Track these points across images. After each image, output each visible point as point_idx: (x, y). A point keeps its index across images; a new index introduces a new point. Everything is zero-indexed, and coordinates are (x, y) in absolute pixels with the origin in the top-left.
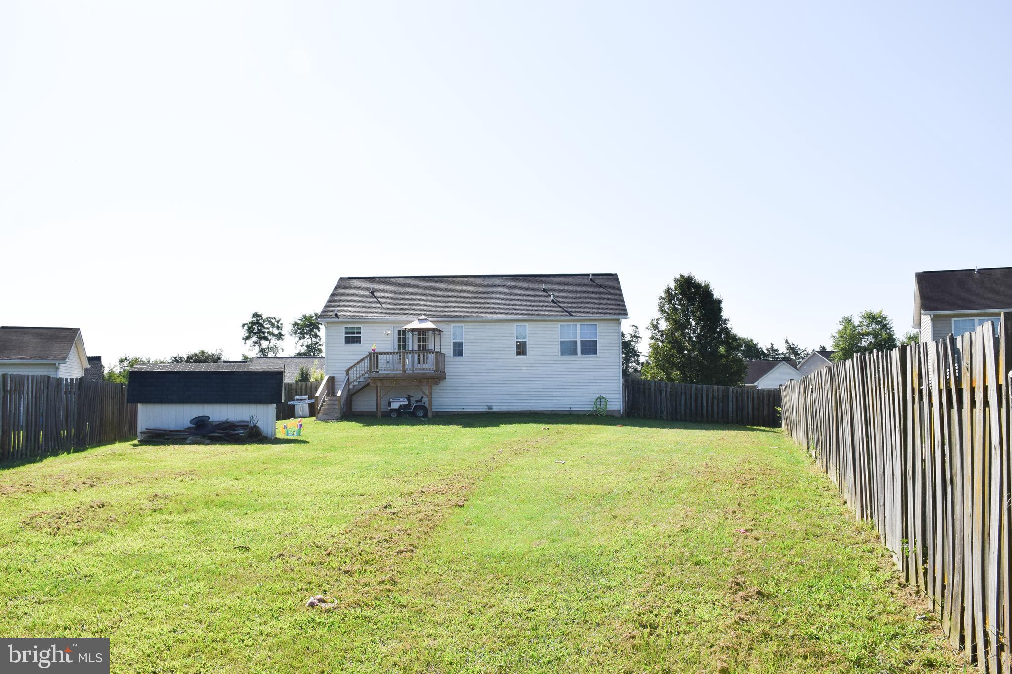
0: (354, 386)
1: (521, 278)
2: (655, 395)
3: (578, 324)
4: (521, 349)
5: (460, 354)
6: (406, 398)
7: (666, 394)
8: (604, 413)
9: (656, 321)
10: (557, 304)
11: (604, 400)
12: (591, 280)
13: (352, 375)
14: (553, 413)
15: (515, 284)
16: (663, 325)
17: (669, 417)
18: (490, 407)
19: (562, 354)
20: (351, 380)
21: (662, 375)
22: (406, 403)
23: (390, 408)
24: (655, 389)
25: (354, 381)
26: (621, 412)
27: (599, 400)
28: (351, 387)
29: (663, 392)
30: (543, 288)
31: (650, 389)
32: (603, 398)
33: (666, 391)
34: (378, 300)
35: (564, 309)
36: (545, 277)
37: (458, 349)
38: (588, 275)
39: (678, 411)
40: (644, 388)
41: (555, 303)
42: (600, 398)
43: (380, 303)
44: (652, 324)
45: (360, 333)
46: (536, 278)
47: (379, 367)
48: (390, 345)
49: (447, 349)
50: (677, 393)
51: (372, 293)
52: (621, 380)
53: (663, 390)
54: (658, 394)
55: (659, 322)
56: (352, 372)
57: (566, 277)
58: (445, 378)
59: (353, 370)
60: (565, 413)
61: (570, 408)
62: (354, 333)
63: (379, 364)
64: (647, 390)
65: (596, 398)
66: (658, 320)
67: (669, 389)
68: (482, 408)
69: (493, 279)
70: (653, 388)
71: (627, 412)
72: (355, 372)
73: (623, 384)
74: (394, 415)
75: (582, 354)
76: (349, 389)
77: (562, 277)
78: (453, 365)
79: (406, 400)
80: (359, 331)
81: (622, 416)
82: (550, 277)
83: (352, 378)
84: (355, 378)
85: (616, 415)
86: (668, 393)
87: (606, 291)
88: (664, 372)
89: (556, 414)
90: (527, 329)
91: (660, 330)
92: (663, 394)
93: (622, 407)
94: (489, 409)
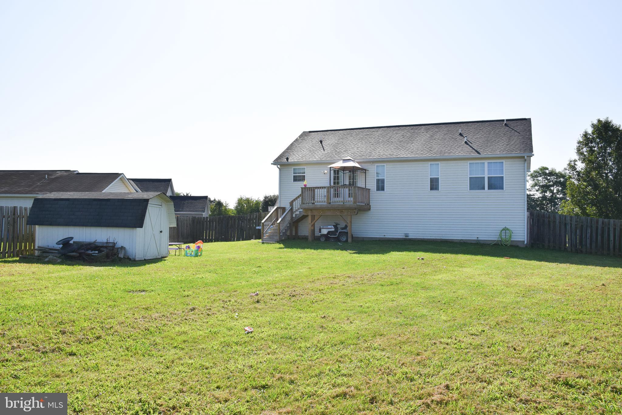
0: (296, 215)
1: (444, 126)
2: (560, 227)
3: (486, 162)
4: (434, 184)
5: (383, 189)
6: (334, 226)
7: (571, 227)
8: (509, 243)
9: (573, 162)
10: (469, 145)
11: (507, 232)
12: (506, 124)
13: (295, 206)
14: (462, 241)
15: (436, 130)
16: (580, 166)
17: (573, 249)
18: (407, 235)
19: (471, 188)
20: (294, 210)
21: (577, 210)
22: (333, 230)
23: (320, 234)
24: (560, 222)
25: (296, 211)
26: (526, 242)
27: (504, 232)
28: (294, 216)
29: (568, 225)
30: (460, 132)
31: (554, 222)
32: (508, 229)
33: (571, 224)
34: (323, 147)
35: (474, 149)
36: (465, 124)
37: (381, 185)
38: (503, 120)
39: (584, 243)
40: (549, 221)
41: (468, 144)
42: (505, 229)
43: (323, 149)
44: (569, 164)
45: (304, 173)
46: (456, 125)
47: (316, 200)
48: (327, 182)
49: (372, 185)
50: (582, 226)
51: (321, 142)
52: (526, 214)
53: (568, 224)
54: (563, 227)
55: (576, 163)
56: (295, 204)
57: (483, 123)
58: (370, 209)
59: (295, 202)
60: (472, 242)
61: (478, 238)
62: (300, 173)
63: (316, 197)
64: (551, 223)
65: (501, 229)
66: (575, 161)
67: (574, 223)
68: (399, 235)
69: (420, 127)
70: (557, 222)
71: (532, 243)
72: (297, 204)
73: (528, 217)
74: (323, 239)
75: (489, 189)
76: (292, 217)
77: (480, 123)
78: (376, 198)
79: (333, 227)
80: (304, 171)
81: (526, 247)
82: (469, 124)
83: (295, 208)
84: (297, 209)
85: (521, 245)
86: (573, 226)
87: (516, 133)
88: (580, 208)
89: (465, 243)
90: (440, 168)
91: (578, 170)
92: (568, 227)
93: (526, 239)
94: (406, 236)
